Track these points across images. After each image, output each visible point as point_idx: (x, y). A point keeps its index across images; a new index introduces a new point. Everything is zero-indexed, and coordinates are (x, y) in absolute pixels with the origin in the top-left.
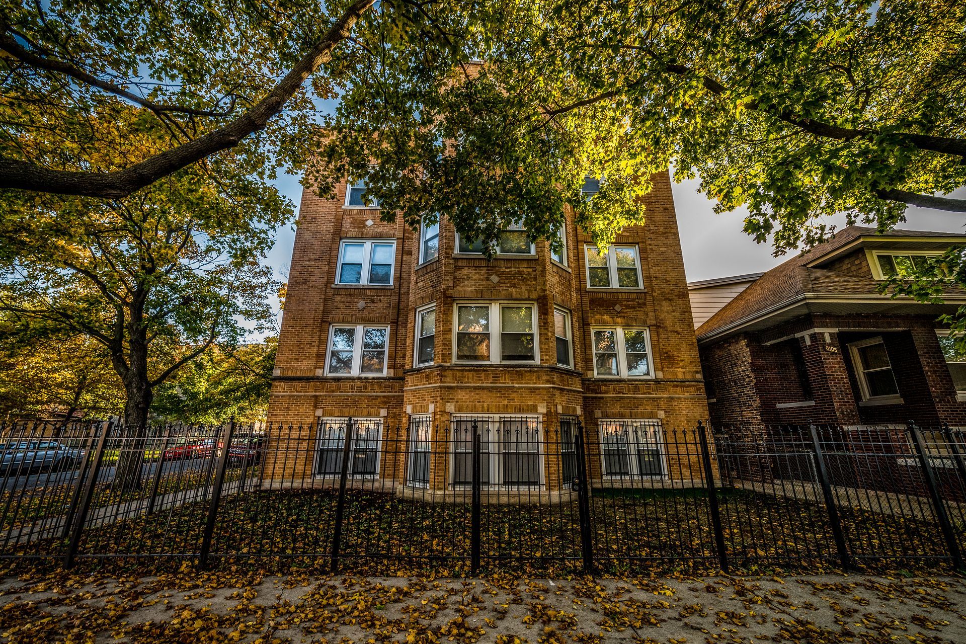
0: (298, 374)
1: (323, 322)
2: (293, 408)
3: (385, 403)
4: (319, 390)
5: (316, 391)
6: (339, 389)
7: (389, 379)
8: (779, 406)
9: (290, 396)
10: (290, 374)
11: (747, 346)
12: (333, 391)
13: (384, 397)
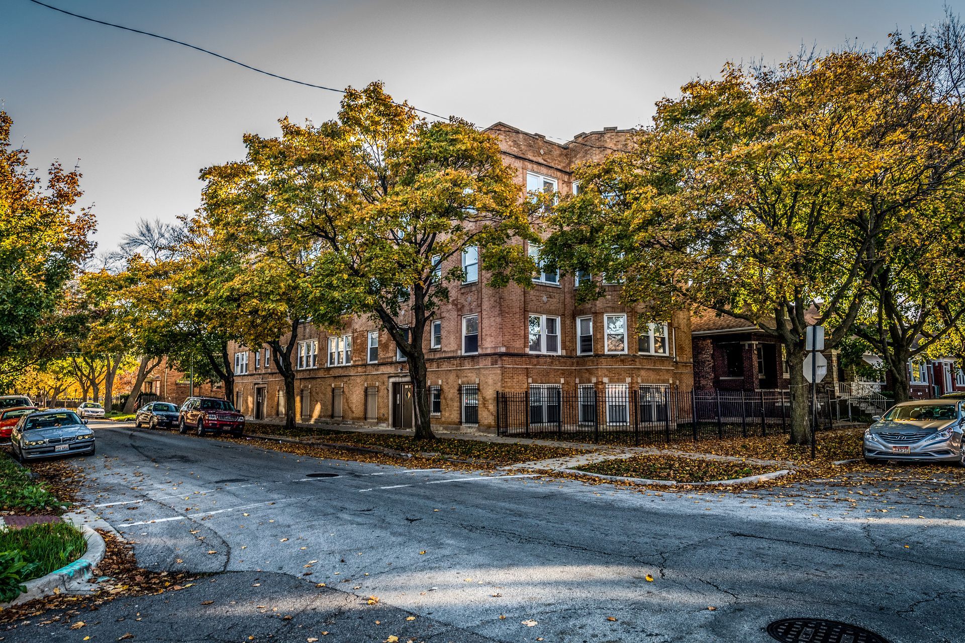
0: (516, 351)
1: (525, 311)
2: (515, 376)
3: (563, 374)
4: (529, 364)
5: (526, 365)
6: (538, 364)
7: (561, 356)
8: (721, 378)
9: (513, 368)
10: (512, 351)
11: (711, 343)
12: (535, 365)
13: (562, 370)
